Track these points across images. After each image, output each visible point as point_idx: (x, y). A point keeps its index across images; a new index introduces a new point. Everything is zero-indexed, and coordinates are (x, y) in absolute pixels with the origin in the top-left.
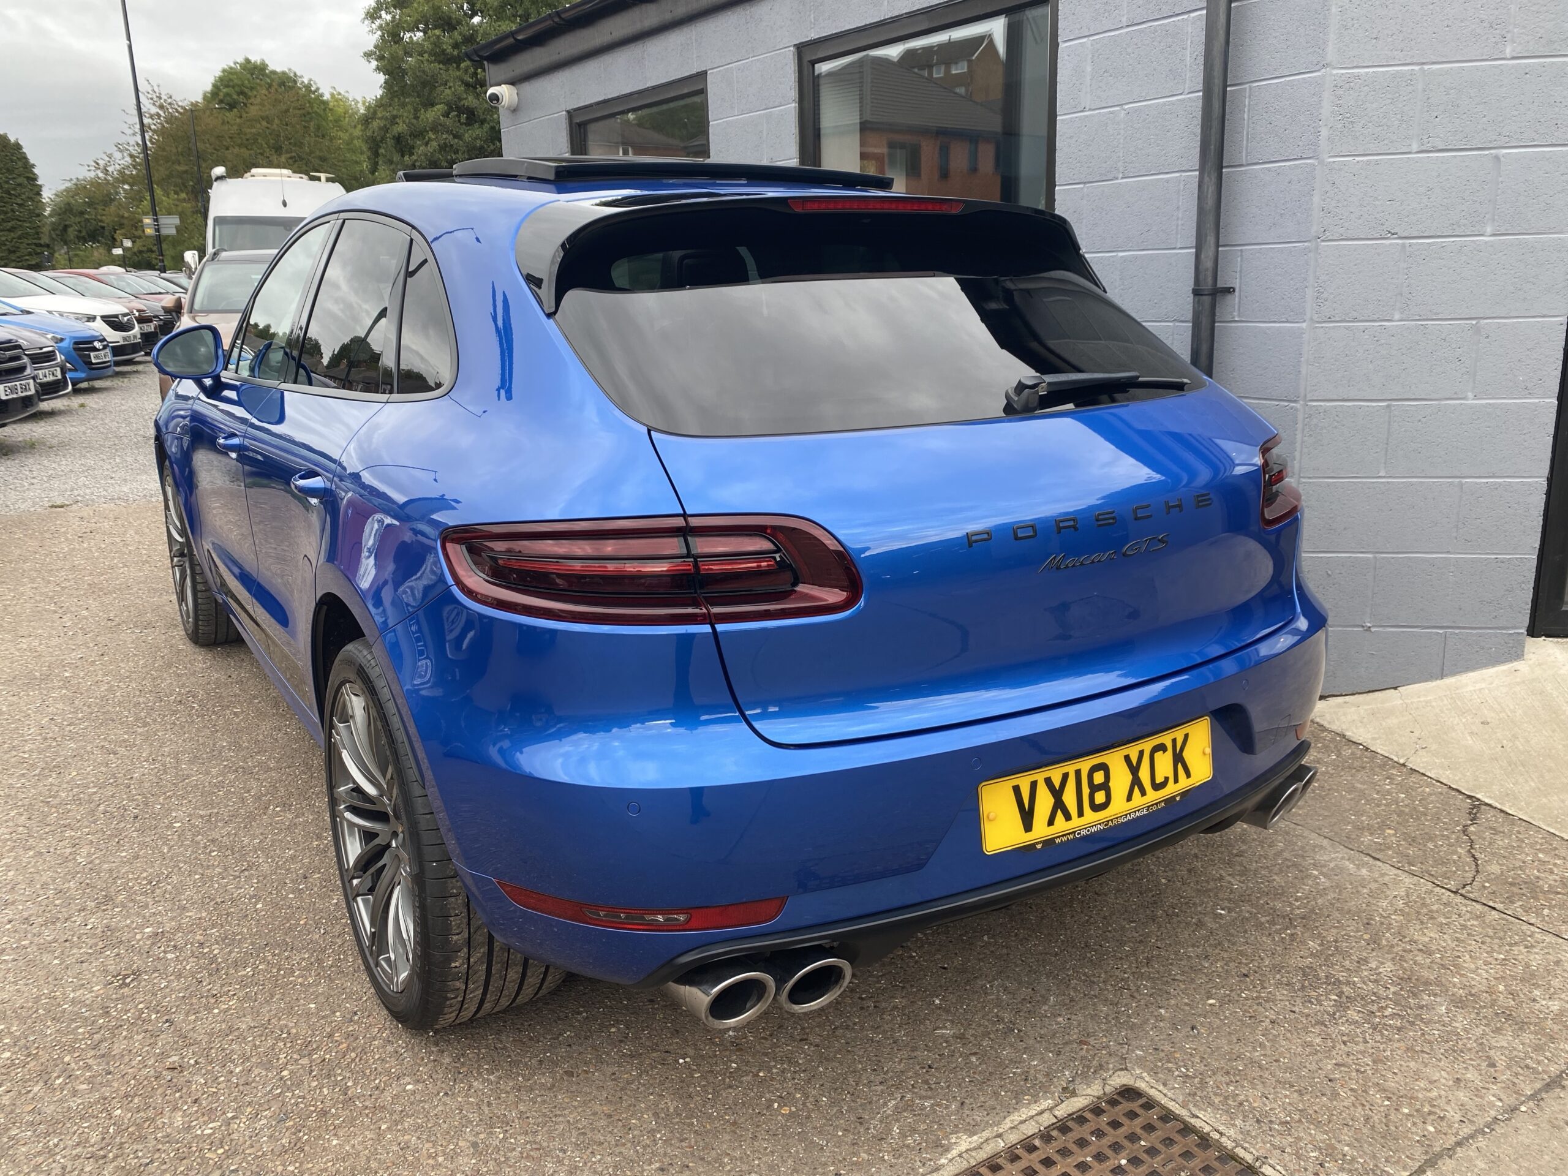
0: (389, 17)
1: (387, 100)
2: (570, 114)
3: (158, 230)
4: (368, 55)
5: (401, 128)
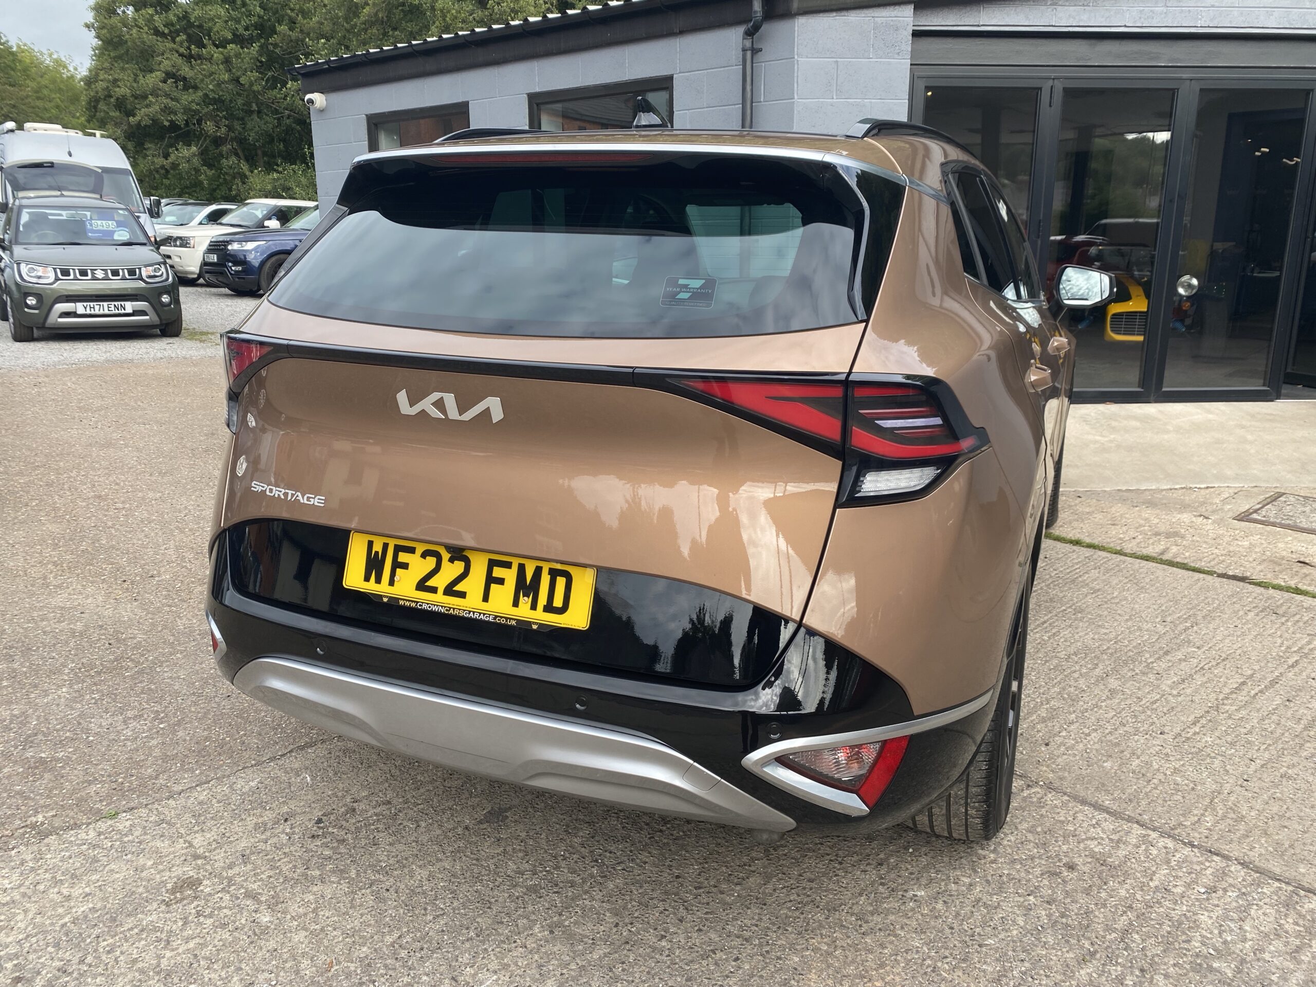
2: (369, 116)
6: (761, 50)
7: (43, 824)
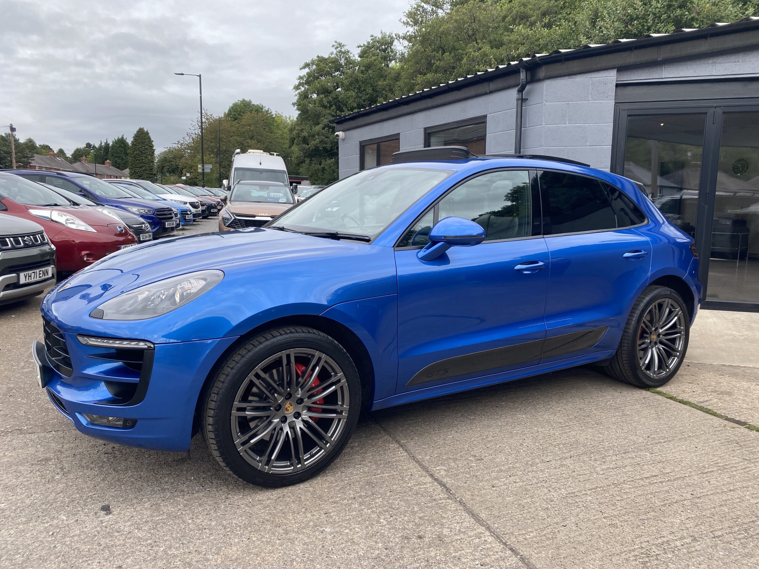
0: (303, 89)
1: (299, 122)
2: (361, 142)
3: (203, 170)
4: (294, 104)
5: (305, 134)
6: (527, 99)
7: (25, 430)
